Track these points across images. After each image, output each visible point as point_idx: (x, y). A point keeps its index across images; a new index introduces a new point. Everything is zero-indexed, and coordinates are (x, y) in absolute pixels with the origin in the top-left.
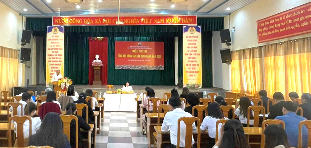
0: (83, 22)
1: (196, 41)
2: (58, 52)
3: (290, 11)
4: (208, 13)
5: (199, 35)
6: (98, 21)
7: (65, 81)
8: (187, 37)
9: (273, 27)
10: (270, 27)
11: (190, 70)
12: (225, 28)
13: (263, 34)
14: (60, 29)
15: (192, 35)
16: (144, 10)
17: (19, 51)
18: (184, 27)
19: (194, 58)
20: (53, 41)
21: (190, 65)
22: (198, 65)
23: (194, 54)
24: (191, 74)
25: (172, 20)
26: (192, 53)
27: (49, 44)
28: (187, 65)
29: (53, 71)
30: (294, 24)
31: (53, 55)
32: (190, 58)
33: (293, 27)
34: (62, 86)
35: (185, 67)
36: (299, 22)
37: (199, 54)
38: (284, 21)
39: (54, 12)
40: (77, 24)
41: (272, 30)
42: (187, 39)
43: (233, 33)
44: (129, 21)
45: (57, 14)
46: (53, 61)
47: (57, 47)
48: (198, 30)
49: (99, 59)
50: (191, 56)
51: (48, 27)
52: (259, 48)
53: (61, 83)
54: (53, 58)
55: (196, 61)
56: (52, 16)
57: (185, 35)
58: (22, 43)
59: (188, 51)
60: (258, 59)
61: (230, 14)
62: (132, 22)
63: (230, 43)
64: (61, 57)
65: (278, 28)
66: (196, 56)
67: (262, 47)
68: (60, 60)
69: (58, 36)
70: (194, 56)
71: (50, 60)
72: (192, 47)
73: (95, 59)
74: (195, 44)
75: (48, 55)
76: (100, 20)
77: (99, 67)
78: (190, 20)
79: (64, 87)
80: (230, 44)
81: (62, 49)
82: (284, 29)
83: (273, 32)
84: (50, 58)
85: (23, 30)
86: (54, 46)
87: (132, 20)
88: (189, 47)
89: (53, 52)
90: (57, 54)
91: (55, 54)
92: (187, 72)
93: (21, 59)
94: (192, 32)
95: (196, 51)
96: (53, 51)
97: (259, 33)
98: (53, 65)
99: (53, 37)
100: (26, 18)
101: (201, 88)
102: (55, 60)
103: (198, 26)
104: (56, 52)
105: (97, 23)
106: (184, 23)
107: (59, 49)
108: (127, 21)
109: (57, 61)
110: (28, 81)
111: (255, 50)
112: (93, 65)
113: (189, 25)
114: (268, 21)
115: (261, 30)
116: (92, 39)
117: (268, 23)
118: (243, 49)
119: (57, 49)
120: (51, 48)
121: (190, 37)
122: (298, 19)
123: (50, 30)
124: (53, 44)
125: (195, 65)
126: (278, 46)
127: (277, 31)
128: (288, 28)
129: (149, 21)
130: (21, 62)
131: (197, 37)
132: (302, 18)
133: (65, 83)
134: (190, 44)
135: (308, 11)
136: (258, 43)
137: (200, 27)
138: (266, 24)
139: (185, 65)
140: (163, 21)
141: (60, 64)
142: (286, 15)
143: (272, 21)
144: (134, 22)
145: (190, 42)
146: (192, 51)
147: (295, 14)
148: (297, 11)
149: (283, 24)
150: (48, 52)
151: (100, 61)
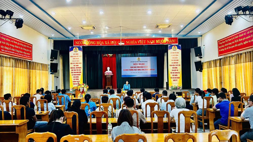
0: (96, 43)
1: (178, 55)
2: (78, 65)
3: (237, 34)
4: (186, 35)
5: (180, 51)
6: (107, 43)
7: (83, 86)
8: (171, 53)
9: (227, 45)
10: (226, 45)
11: (173, 77)
12: (199, 46)
13: (222, 50)
14: (80, 49)
15: (174, 51)
16: (140, 34)
17: (49, 65)
18: (169, 45)
19: (177, 68)
20: (74, 58)
21: (174, 73)
22: (179, 73)
23: (176, 65)
24: (174, 79)
25: (160, 41)
26: (175, 64)
27: (71, 60)
28: (171, 73)
29: (75, 79)
30: (239, 42)
31: (74, 68)
32: (173, 68)
33: (239, 45)
34: (80, 90)
35: (170, 75)
36: (243, 42)
37: (179, 65)
38: (234, 40)
39: (74, 36)
40: (92, 45)
41: (226, 47)
42: (171, 54)
43: (203, 49)
44: (129, 42)
45: (76, 38)
46: (75, 72)
47: (77, 62)
48: (179, 48)
49: (110, 70)
50: (174, 67)
51: (70, 47)
52: (219, 60)
53: (80, 87)
54: (75, 70)
55: (177, 70)
56: (73, 39)
57: (170, 51)
58: (51, 59)
59: (172, 63)
60: (219, 67)
61: (201, 36)
62: (132, 43)
63: (202, 56)
64: (80, 69)
65: (230, 46)
66: (178, 67)
67: (221, 59)
68: (80, 71)
69: (77, 54)
70: (176, 67)
71: (73, 71)
72: (175, 60)
73: (107, 70)
74: (177, 58)
75: (71, 68)
76: (108, 42)
77: (110, 76)
78: (174, 41)
79: (82, 91)
80: (201, 58)
81: (81, 63)
82: (234, 46)
83: (227, 48)
84: (72, 70)
85: (52, 50)
86: (75, 61)
87: (132, 42)
88: (172, 60)
89: (74, 66)
90: (78, 67)
91: (76, 67)
92: (171, 78)
93: (51, 71)
94: (175, 49)
95: (177, 63)
96: (74, 64)
97: (219, 49)
98: (74, 75)
99: (74, 54)
100: (54, 41)
101: (181, 89)
102: (76, 71)
103: (179, 45)
104: (77, 66)
105: (106, 44)
106: (169, 43)
107: (79, 63)
108: (128, 42)
109: (78, 72)
110: (57, 87)
111: (217, 61)
112: (105, 74)
113: (172, 44)
114: (224, 40)
115: (220, 47)
116: (104, 55)
117: (224, 42)
118: (209, 60)
119: (77, 63)
120: (73, 62)
121: (173, 53)
122: (242, 39)
123: (72, 50)
124: (74, 60)
125: (177, 73)
126: (231, 58)
127: (230, 48)
128: (236, 45)
129: (144, 42)
130: (51, 74)
131: (178, 53)
132: (244, 39)
133: (83, 87)
134: (174, 58)
135: (248, 33)
136: (219, 56)
137: (180, 45)
138: (223, 42)
139: (170, 73)
140: (153, 42)
141: (80, 75)
142: (235, 36)
143: (227, 41)
144: (133, 43)
145: (174, 57)
146: (175, 63)
147: (240, 36)
148: (241, 34)
149: (233, 43)
150: (71, 66)
151: (111, 72)
